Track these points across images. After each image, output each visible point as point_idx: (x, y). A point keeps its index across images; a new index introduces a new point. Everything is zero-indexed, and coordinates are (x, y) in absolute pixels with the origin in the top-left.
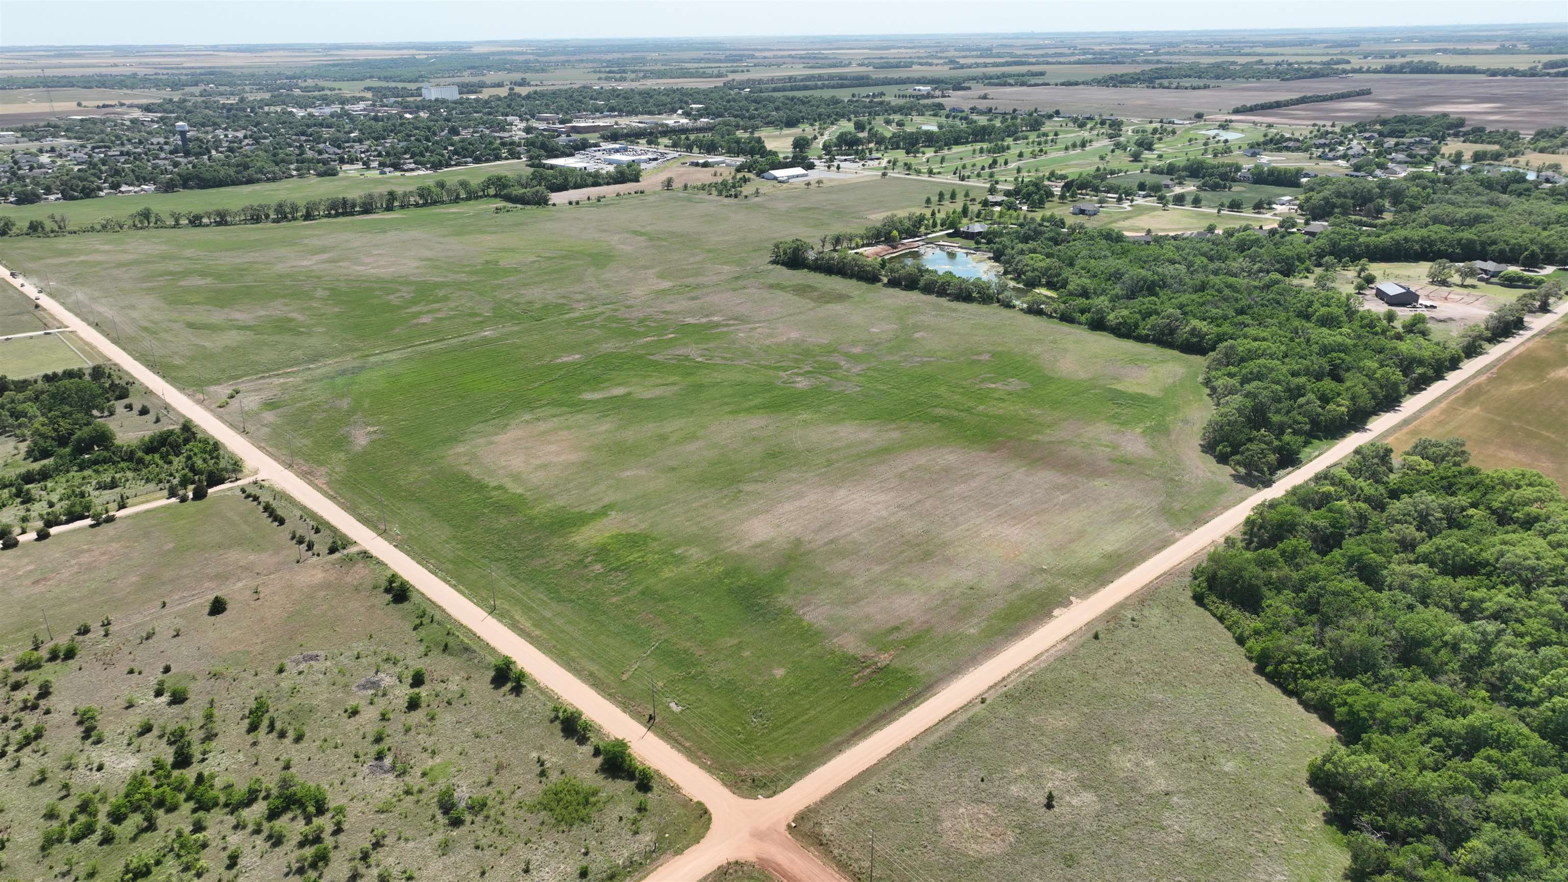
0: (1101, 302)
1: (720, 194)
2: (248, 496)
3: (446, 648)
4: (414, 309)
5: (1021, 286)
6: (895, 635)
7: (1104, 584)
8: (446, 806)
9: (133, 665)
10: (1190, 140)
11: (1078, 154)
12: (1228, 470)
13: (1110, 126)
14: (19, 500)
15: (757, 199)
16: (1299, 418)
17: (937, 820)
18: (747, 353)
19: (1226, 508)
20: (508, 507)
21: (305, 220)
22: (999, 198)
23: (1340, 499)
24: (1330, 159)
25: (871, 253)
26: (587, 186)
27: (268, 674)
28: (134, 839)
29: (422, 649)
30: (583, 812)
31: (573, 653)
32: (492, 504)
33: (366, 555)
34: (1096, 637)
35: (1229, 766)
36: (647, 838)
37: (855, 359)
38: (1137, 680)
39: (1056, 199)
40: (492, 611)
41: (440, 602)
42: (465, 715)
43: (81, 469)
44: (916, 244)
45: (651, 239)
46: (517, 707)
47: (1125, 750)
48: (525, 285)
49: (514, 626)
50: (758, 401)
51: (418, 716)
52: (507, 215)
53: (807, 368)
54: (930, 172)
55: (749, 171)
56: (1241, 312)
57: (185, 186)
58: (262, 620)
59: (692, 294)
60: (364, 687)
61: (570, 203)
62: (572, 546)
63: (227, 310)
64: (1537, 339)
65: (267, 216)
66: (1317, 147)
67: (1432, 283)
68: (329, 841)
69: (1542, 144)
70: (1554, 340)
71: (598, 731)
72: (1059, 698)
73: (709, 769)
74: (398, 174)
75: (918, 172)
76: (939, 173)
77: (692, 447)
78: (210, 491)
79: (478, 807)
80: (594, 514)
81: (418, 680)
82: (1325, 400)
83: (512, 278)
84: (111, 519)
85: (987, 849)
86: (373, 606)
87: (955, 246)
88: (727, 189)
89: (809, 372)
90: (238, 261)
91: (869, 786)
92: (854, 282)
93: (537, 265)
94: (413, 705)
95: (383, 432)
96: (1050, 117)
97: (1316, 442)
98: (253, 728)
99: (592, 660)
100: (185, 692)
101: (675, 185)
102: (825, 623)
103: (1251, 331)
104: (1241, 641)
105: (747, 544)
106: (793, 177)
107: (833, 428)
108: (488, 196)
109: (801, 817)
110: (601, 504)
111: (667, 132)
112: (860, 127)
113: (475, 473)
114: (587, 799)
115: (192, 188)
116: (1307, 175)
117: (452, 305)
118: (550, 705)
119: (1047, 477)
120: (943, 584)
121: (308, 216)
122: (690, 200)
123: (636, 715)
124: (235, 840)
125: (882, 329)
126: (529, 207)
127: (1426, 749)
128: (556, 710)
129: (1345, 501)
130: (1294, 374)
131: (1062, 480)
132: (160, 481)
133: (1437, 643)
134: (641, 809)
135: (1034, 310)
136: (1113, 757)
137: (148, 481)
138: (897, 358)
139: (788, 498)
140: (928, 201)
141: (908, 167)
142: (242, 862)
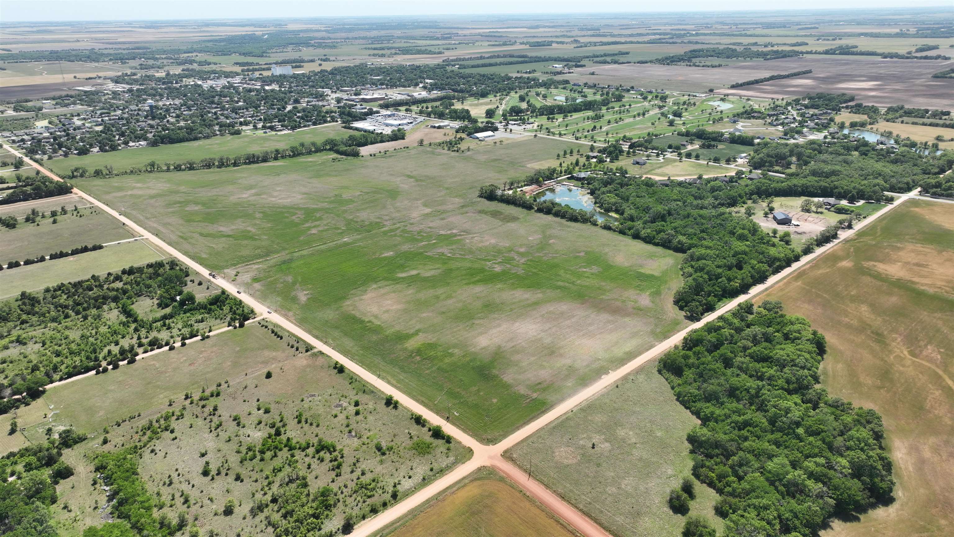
0: (638, 224)
1: (449, 150)
2: (262, 326)
3: (364, 392)
4: (307, 225)
5: (602, 211)
6: (539, 386)
7: (623, 365)
8: (379, 448)
9: (244, 398)
10: (702, 111)
11: (640, 121)
12: (683, 313)
13: (661, 99)
14: (165, 328)
15: (469, 153)
16: (717, 289)
17: (553, 452)
18: (471, 252)
19: (679, 331)
20: (377, 330)
21: (234, 166)
22: (595, 154)
23: (724, 328)
24: (775, 126)
25: (529, 190)
26: (377, 142)
27: (298, 402)
28: (271, 459)
29: (355, 392)
30: (428, 450)
31: (414, 393)
32: (369, 329)
33: (321, 353)
34: (617, 387)
35: (659, 434)
36: (452, 459)
37: (522, 255)
38: (631, 403)
39: (625, 154)
40: (379, 376)
41: (357, 373)
42: (377, 417)
43: (185, 313)
44: (551, 184)
45: (417, 181)
46: (396, 414)
47: (622, 429)
48: (358, 210)
49: (389, 382)
50: (478, 278)
51: (360, 417)
52: (339, 163)
53: (500, 260)
54: (560, 135)
55: (463, 132)
56: (703, 231)
57: (162, 143)
58: (288, 380)
59: (441, 216)
60: (336, 407)
61: (371, 155)
62: (406, 349)
63: (215, 226)
64: (840, 244)
65: (214, 164)
66: (770, 116)
67: (802, 210)
68: (340, 460)
69: (890, 116)
70: (847, 245)
71: (429, 423)
72: (601, 410)
73: (471, 436)
74: (274, 133)
75: (554, 134)
76: (565, 134)
77: (450, 302)
78: (246, 323)
79: (390, 449)
80: (412, 334)
81: (357, 404)
82: (729, 280)
83: (350, 206)
84: (208, 337)
85: (570, 462)
86: (330, 375)
87: (571, 184)
88: (451, 145)
89: (501, 262)
90: (210, 194)
91: (529, 441)
92: (520, 209)
93: (361, 197)
94: (357, 413)
95: (311, 294)
96: (628, 91)
97: (724, 299)
98: (299, 422)
99: (422, 396)
100: (269, 409)
101: (424, 143)
102: (512, 381)
103: (705, 243)
104: (673, 388)
105: (478, 348)
106: (487, 137)
107: (512, 293)
108: (326, 150)
109: (505, 452)
110: (415, 330)
111: (416, 102)
112: (522, 99)
113: (358, 315)
114: (429, 446)
115: (166, 144)
116: (759, 138)
117: (325, 222)
118: (410, 413)
119: (605, 316)
120: (558, 365)
121: (235, 164)
122: (433, 153)
123: (442, 417)
124: (307, 460)
125: (534, 238)
126: (349, 158)
127: (728, 427)
128: (412, 415)
129: (726, 330)
130: (719, 267)
131: (611, 318)
132: (221, 319)
133: (741, 389)
134: (448, 449)
135: (607, 228)
136: (618, 431)
137: (216, 319)
138: (541, 255)
139: (494, 327)
140: (558, 156)
141: (548, 131)
142: (312, 467)
